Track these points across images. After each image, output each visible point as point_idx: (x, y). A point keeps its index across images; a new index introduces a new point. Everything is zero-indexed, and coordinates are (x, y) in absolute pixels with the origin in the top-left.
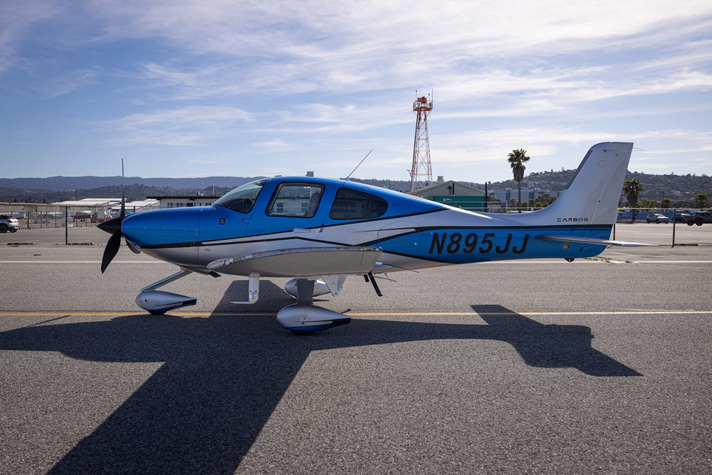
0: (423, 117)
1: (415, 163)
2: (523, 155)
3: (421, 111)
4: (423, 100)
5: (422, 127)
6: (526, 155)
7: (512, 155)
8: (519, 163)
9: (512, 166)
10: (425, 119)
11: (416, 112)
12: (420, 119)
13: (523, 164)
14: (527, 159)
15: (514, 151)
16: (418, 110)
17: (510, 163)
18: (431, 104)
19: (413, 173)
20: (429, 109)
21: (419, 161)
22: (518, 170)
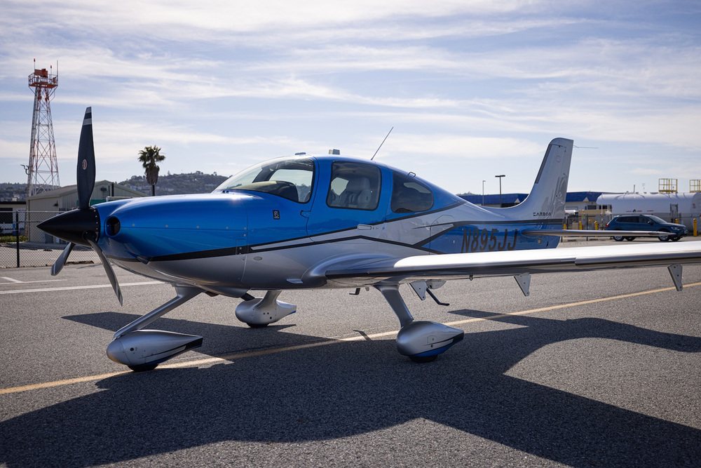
0: (44, 96)
1: (32, 156)
2: (158, 154)
3: (40, 87)
4: (43, 73)
5: (43, 109)
6: (160, 154)
7: (144, 153)
8: (153, 164)
9: (145, 165)
10: (47, 99)
11: (34, 88)
12: (40, 98)
13: (158, 164)
14: (162, 158)
15: (147, 148)
16: (38, 85)
17: (143, 163)
18: (54, 80)
19: (30, 169)
20: (51, 86)
21: (39, 154)
22: (152, 170)
